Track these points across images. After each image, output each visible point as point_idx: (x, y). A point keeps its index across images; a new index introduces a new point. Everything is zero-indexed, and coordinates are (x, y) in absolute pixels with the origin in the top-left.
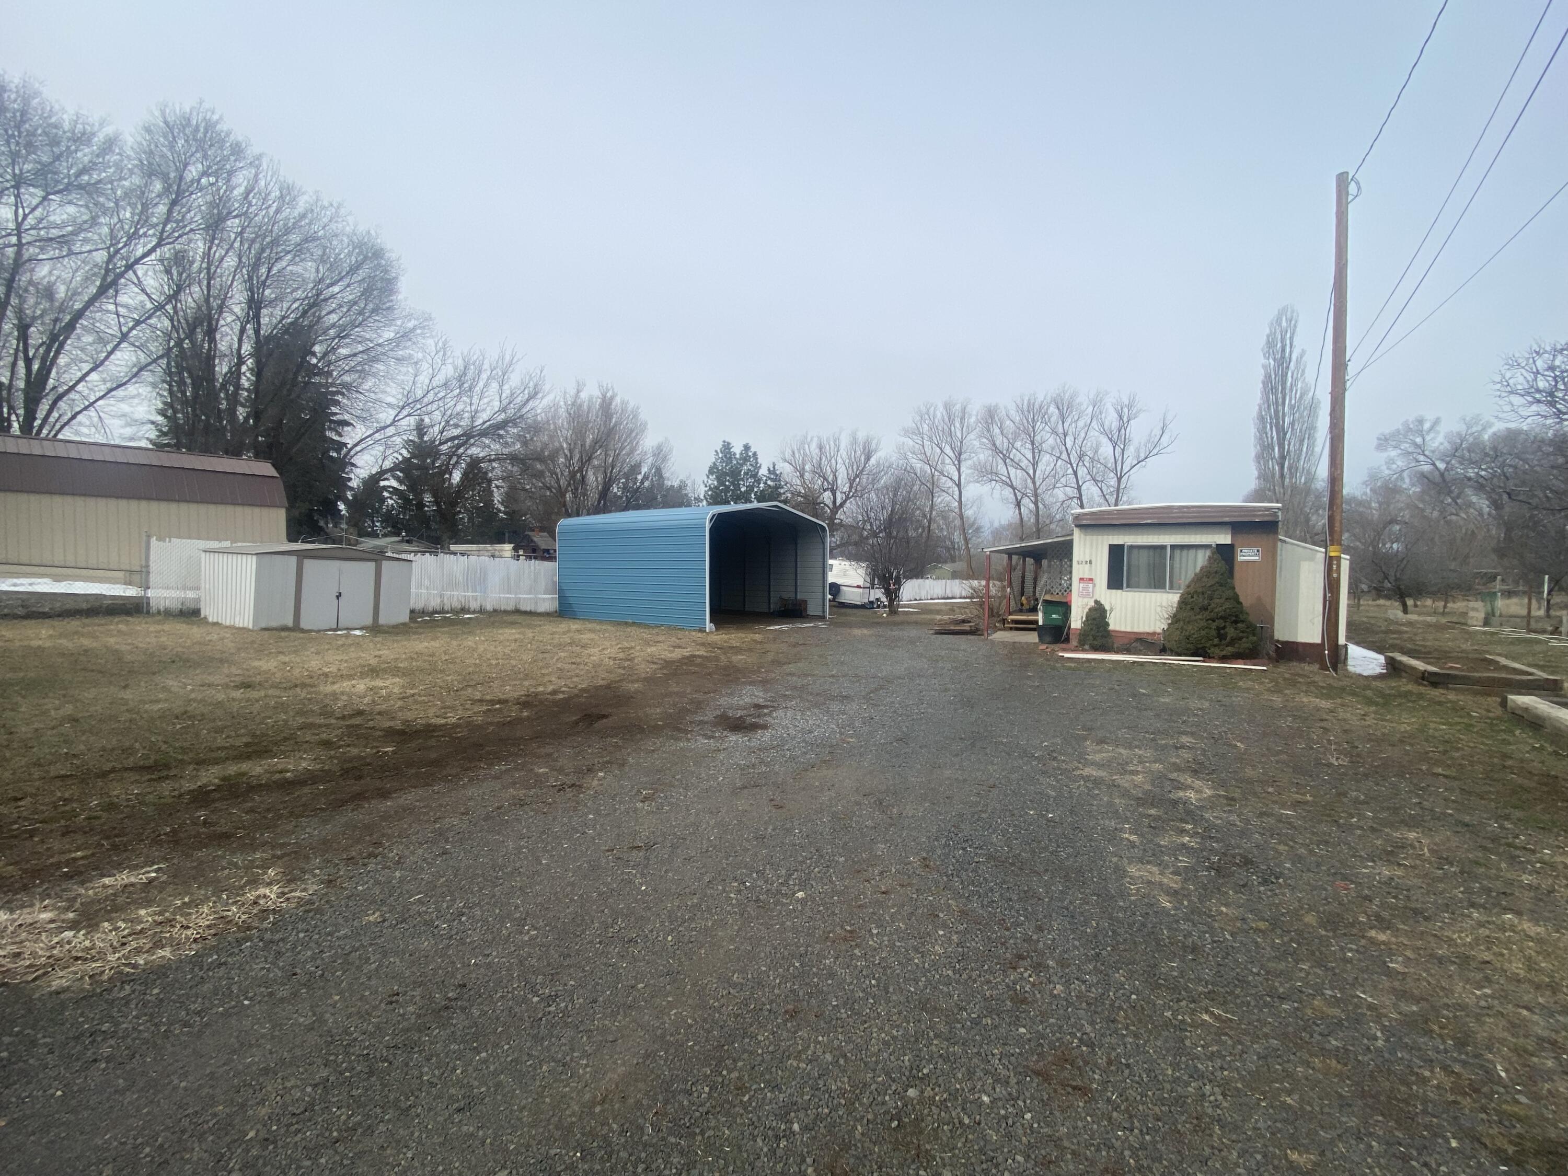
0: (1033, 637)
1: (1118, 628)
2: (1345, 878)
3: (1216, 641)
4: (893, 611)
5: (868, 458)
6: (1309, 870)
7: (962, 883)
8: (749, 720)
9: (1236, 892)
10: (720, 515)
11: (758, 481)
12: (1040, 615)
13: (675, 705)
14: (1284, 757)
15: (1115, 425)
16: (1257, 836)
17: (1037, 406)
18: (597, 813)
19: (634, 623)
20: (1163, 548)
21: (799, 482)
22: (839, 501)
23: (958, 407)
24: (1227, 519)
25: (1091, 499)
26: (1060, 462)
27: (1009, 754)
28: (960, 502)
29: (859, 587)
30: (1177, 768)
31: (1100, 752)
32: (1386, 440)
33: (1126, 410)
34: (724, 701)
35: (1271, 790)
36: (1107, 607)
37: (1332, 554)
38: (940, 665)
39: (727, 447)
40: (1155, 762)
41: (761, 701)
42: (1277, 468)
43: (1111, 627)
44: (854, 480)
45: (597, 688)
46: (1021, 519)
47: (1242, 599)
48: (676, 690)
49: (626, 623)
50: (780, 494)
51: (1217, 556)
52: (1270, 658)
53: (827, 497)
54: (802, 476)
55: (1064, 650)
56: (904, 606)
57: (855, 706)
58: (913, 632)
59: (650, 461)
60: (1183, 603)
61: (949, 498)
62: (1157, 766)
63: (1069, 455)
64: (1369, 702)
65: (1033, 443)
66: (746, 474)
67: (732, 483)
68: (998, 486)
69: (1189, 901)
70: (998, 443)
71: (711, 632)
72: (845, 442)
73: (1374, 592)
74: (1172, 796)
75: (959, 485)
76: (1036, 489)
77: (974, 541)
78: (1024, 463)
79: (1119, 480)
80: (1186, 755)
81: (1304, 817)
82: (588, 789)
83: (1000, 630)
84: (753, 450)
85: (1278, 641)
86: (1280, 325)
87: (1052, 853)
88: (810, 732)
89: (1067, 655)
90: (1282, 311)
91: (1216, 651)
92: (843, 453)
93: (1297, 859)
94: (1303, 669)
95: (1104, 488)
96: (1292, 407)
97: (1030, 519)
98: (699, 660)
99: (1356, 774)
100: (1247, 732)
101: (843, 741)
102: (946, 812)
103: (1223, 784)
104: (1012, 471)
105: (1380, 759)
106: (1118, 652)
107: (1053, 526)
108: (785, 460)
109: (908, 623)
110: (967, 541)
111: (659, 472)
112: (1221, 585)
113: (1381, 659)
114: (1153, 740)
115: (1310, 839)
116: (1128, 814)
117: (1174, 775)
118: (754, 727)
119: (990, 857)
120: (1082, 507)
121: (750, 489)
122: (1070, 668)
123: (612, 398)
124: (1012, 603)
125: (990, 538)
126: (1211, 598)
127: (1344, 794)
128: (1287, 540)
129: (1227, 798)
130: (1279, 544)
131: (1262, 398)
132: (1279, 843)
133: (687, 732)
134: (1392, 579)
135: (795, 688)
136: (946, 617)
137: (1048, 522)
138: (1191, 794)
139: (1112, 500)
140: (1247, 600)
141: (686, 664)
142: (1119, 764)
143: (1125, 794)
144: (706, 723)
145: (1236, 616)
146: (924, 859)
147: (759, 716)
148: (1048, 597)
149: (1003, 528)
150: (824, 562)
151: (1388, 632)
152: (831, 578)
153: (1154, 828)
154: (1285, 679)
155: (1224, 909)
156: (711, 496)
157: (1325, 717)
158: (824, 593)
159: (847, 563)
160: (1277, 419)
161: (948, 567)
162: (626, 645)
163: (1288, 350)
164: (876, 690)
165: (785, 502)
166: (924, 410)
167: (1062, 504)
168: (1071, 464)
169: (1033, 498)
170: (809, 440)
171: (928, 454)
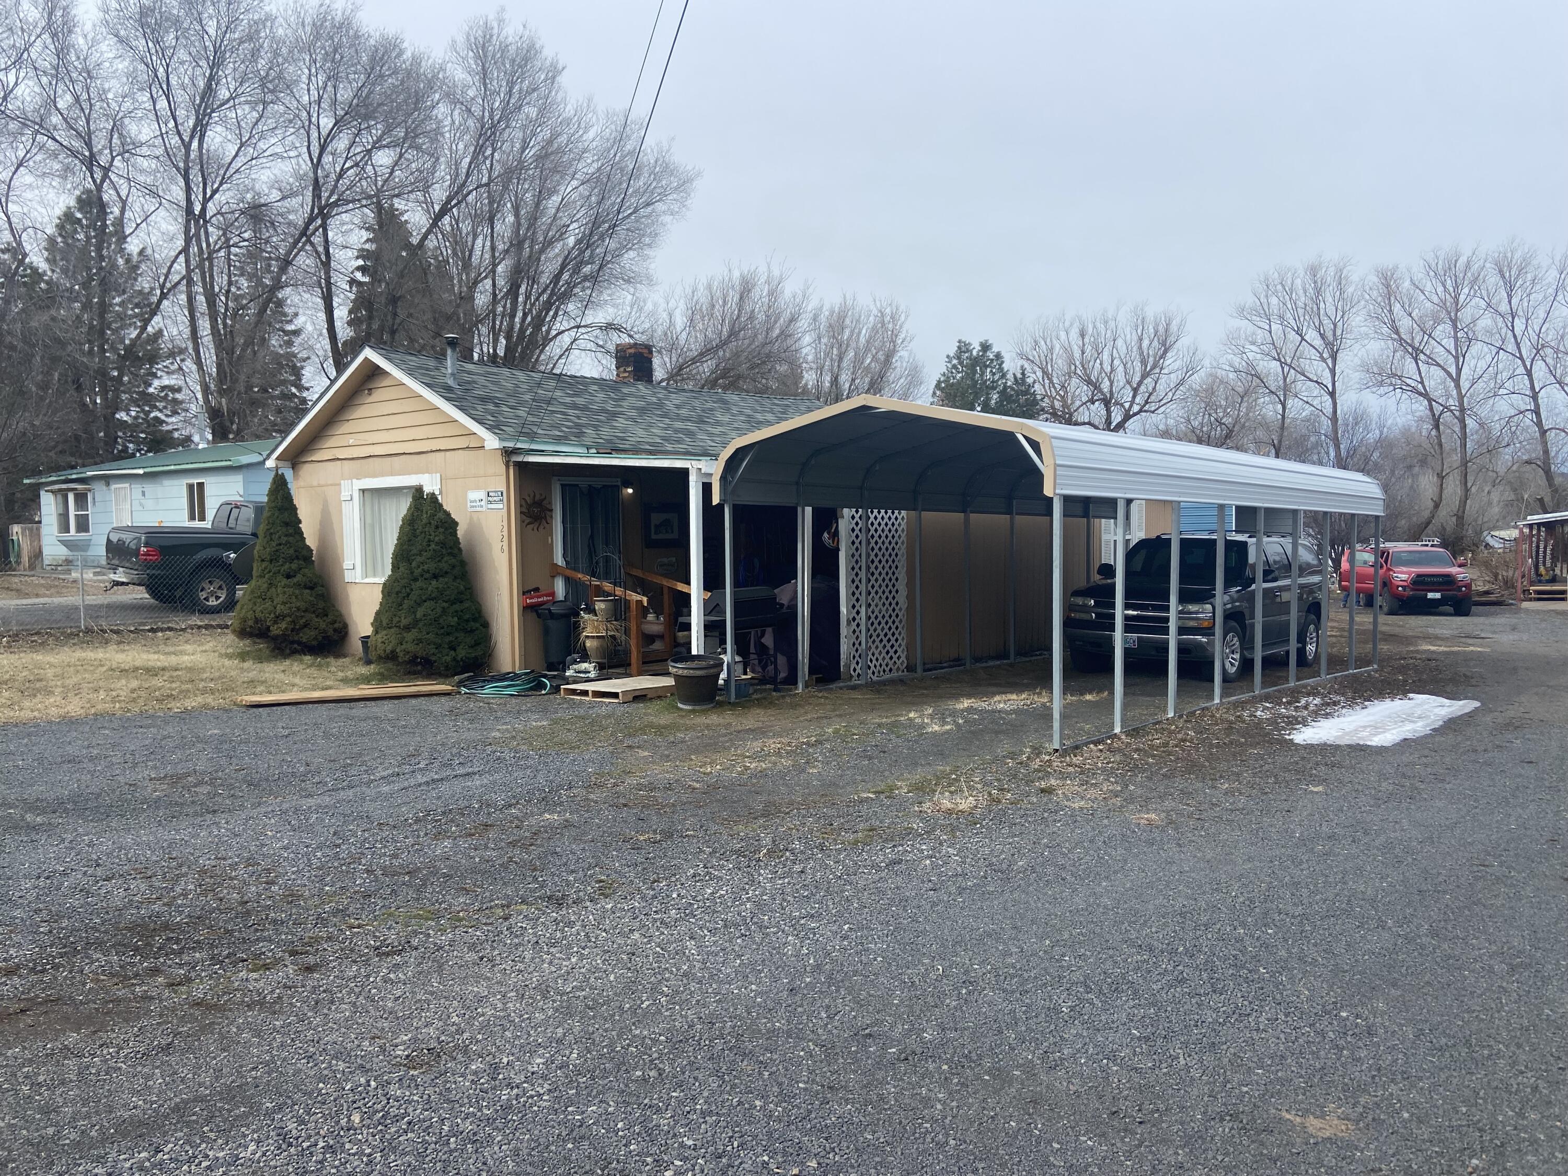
17: (1462, 261)
22: (1115, 420)
23: (1330, 269)
26: (1502, 355)
28: (1335, 419)
46: (1442, 444)
61: (1315, 414)
63: (1518, 345)
65: (1454, 322)
66: (985, 387)
68: (1406, 396)
70: (1403, 330)
75: (1332, 394)
76: (1461, 397)
78: (1440, 355)
84: (995, 349)
97: (1452, 445)
104: (1425, 370)
166: (1273, 277)
167: (1508, 422)
168: (1521, 358)
169: (1457, 413)
170: (1067, 324)
171: (1279, 343)
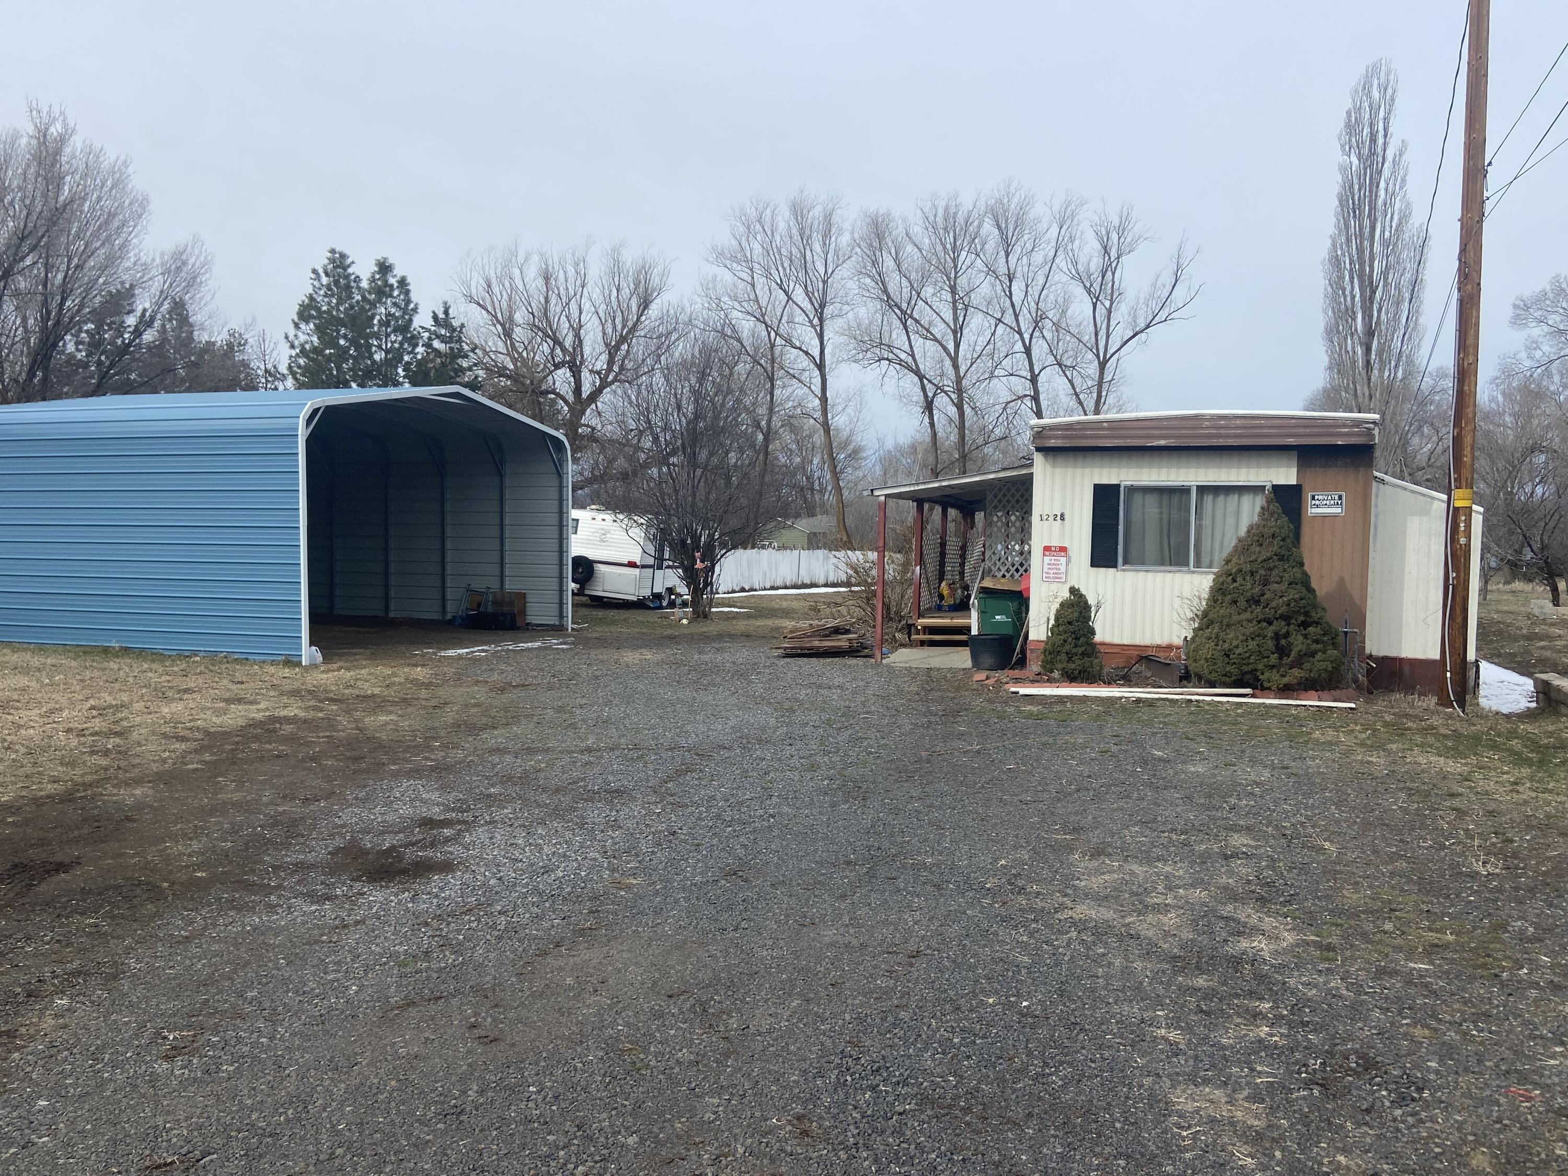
0: (961, 658)
1: (1108, 639)
2: (1523, 1079)
3: (1274, 659)
4: (701, 613)
5: (645, 304)
6: (1467, 1070)
7: (876, 1161)
8: (411, 854)
9: (1358, 1125)
10: (331, 411)
11: (413, 340)
12: (974, 614)
13: (235, 830)
14: (1401, 864)
15: (1096, 263)
16: (1377, 1013)
17: (960, 218)
18: (58, 1093)
19: (126, 651)
20: (1184, 491)
21: (501, 347)
22: (586, 390)
23: (817, 212)
24: (1291, 441)
25: (1055, 400)
26: (1001, 328)
27: (938, 887)
28: (824, 399)
29: (632, 565)
30: (1233, 896)
31: (1099, 872)
32: (1527, 308)
33: (1114, 236)
34: (349, 816)
35: (1388, 926)
36: (1091, 601)
37: (1458, 504)
38: (799, 717)
39: (339, 262)
40: (1193, 886)
41: (436, 812)
42: (1359, 351)
43: (1098, 638)
44: (617, 347)
45: (37, 801)
46: (934, 434)
47: (1314, 585)
48: (237, 797)
49: (106, 651)
50: (462, 370)
51: (1275, 507)
52: (1359, 687)
53: (562, 379)
54: (508, 334)
55: (1017, 681)
56: (723, 603)
57: (637, 809)
58: (742, 654)
59: (157, 285)
60: (1219, 592)
61: (801, 391)
62: (1198, 894)
63: (1016, 316)
64: (1519, 760)
65: (953, 291)
66: (385, 324)
67: (353, 342)
68: (892, 371)
69: (1283, 1150)
70: (892, 287)
71: (313, 666)
72: (596, 270)
73: (1506, 569)
74: (1229, 949)
75: (821, 366)
76: (959, 380)
77: (849, 475)
78: (939, 329)
79: (1102, 365)
80: (1243, 868)
81: (1447, 973)
82: (32, 1038)
83: (903, 645)
84: (399, 272)
85: (1370, 656)
86: (1369, 95)
87: (1035, 1079)
88: (547, 871)
89: (1023, 691)
90: (1374, 70)
91: (1274, 676)
92: (594, 291)
93: (1446, 1052)
94: (1412, 706)
95: (1078, 381)
96: (1386, 244)
97: (948, 434)
98: (288, 728)
99: (1516, 889)
100: (1337, 822)
101: (619, 885)
102: (834, 1015)
103: (1309, 921)
104: (918, 342)
105: (1549, 859)
106: (1109, 683)
107: (988, 450)
108: (471, 299)
109: (732, 637)
110: (836, 475)
111: (179, 310)
112: (1282, 558)
113: (1528, 684)
114: (1185, 844)
115: (1463, 1013)
116: (1161, 991)
117: (1228, 909)
118: (423, 869)
119: (924, 1100)
120: (1039, 415)
121: (395, 357)
122: (1030, 715)
123: (62, 140)
124: (925, 593)
125: (878, 470)
126: (1265, 583)
127: (1503, 927)
128: (1387, 478)
129: (1319, 946)
130: (1374, 484)
131: (1337, 226)
132: (1414, 1025)
133: (267, 890)
134: (1537, 546)
135: (507, 779)
136: (803, 624)
137: (980, 441)
138: (1261, 945)
139: (1090, 404)
140: (1322, 585)
141: (256, 738)
142: (1133, 893)
143: (1150, 951)
144: (313, 866)
145: (1306, 614)
146: (799, 1118)
147: (433, 844)
148: (988, 583)
149: (899, 449)
150: (561, 514)
151: (1532, 637)
152: (578, 546)
153: (1207, 1013)
154: (1386, 724)
155: (1341, 1158)
156: (306, 370)
157: (1457, 789)
158: (561, 577)
159: (608, 517)
160: (1362, 264)
161: (804, 525)
162: (109, 699)
163: (1380, 141)
164: (679, 773)
165: (474, 385)
166: (753, 214)
167: (1004, 409)
168: (1020, 333)
169: (954, 396)
170: (521, 259)
171: (763, 303)
